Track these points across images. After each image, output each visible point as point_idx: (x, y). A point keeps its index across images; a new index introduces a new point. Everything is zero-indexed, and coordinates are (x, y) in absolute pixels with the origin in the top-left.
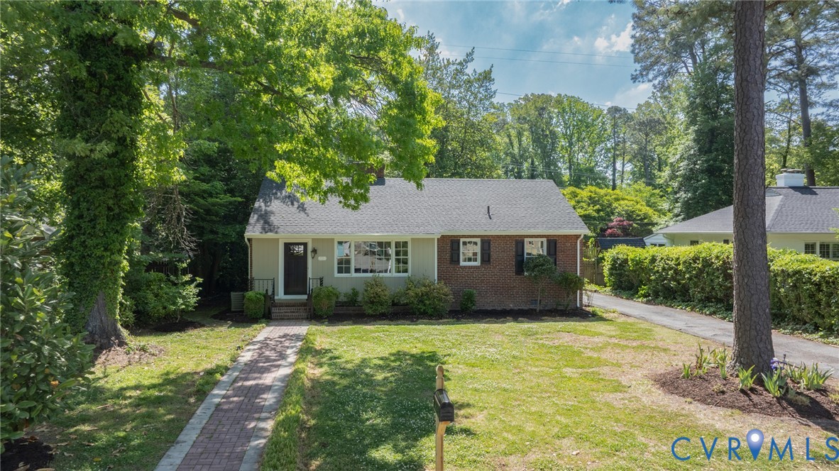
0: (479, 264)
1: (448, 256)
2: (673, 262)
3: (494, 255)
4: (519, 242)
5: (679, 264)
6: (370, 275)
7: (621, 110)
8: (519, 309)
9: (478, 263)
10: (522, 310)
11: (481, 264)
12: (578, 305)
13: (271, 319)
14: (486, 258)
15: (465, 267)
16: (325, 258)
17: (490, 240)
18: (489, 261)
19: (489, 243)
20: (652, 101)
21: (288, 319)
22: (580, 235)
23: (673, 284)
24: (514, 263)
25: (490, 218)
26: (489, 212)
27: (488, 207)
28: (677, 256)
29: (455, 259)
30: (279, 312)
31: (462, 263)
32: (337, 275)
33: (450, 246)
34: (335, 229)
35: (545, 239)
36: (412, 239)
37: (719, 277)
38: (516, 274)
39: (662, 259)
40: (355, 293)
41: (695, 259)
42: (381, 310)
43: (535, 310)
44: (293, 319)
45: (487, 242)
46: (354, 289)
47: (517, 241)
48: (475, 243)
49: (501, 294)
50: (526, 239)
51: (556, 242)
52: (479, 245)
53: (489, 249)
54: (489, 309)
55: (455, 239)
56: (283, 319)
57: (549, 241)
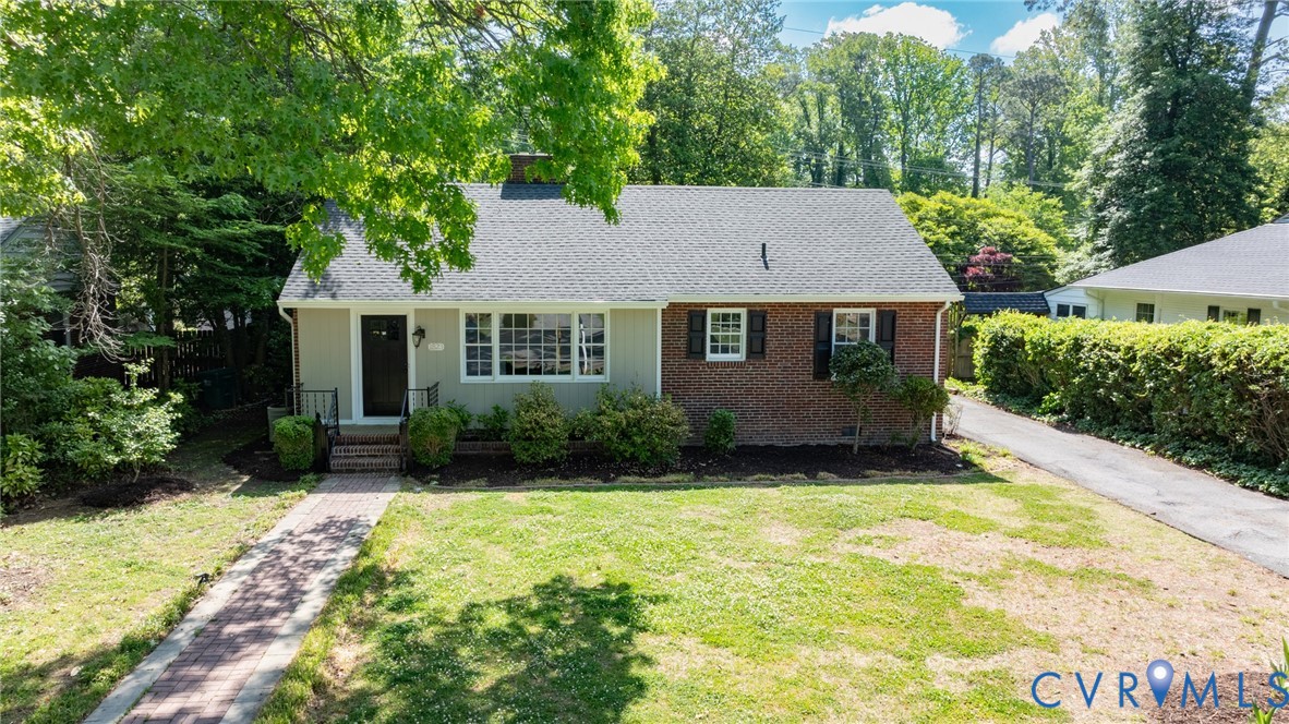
0: (744, 359)
1: (682, 343)
2: (1120, 354)
3: (772, 344)
4: (822, 315)
5: (1133, 359)
6: (528, 378)
7: (992, 61)
8: (819, 446)
9: (740, 357)
10: (825, 446)
11: (747, 357)
12: (934, 438)
13: (329, 471)
14: (757, 348)
15: (716, 364)
16: (440, 347)
17: (766, 312)
18: (763, 352)
19: (764, 318)
20: (1040, 46)
21: (362, 471)
22: (944, 303)
23: (1115, 397)
24: (811, 357)
25: (767, 268)
26: (764, 256)
27: (764, 245)
28: (1128, 344)
29: (695, 350)
30: (346, 457)
31: (710, 357)
32: (465, 378)
33: (687, 324)
34: (458, 290)
35: (874, 310)
36: (611, 310)
37: (1223, 395)
38: (815, 378)
39: (1095, 345)
40: (500, 415)
41: (1172, 354)
42: (546, 453)
43: (851, 447)
44: (372, 471)
45: (759, 316)
46: (497, 408)
47: (818, 314)
48: (739, 316)
49: (785, 415)
50: (836, 311)
51: (894, 316)
52: (744, 322)
53: (764, 330)
54: (761, 444)
55: (698, 309)
56: (353, 471)
57: (880, 314)
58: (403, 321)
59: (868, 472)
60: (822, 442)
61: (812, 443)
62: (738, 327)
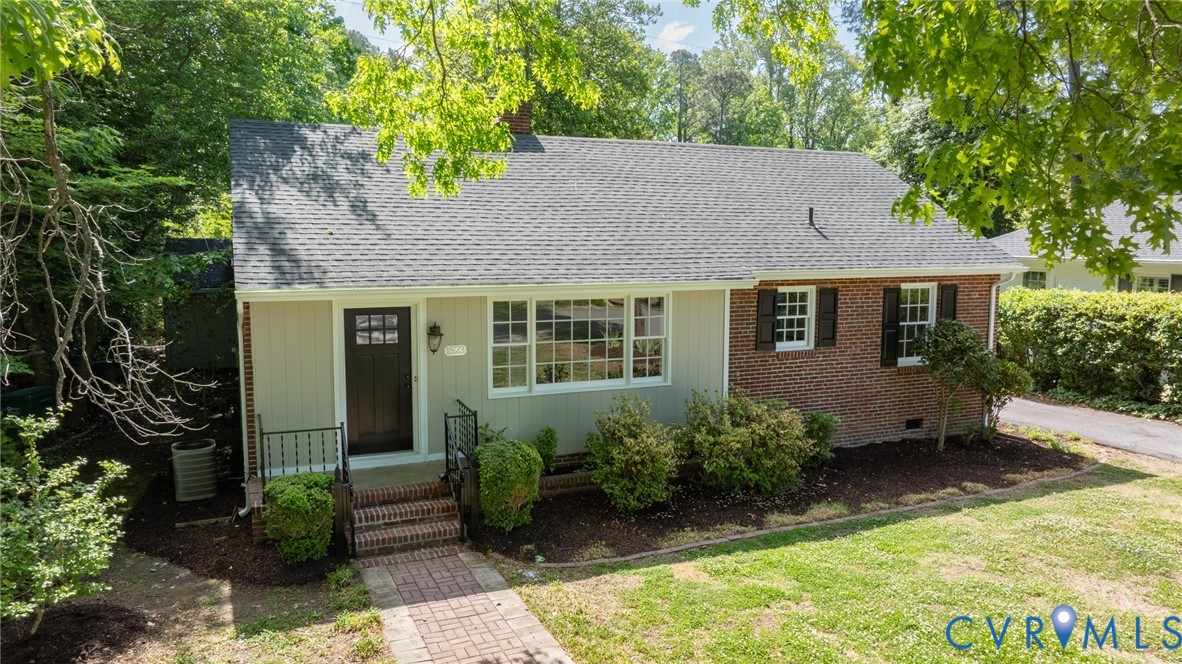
0: (812, 346)
1: (750, 331)
3: (842, 327)
4: (891, 293)
7: (690, 56)
8: (884, 443)
9: (809, 344)
10: (890, 443)
11: (817, 344)
12: (986, 424)
13: (354, 555)
14: (827, 335)
15: (786, 355)
16: (460, 350)
17: (836, 290)
18: (834, 338)
19: (836, 296)
20: (721, 47)
22: (1011, 274)
24: (879, 340)
25: (825, 237)
27: (811, 210)
29: (766, 338)
30: (371, 529)
31: (780, 347)
32: (494, 393)
33: (757, 307)
35: (935, 284)
36: (674, 292)
38: (882, 366)
45: (829, 294)
47: (886, 291)
48: (803, 297)
49: (853, 411)
50: (904, 286)
51: (955, 288)
52: (811, 305)
53: (835, 311)
55: (768, 288)
57: (942, 289)
58: (404, 314)
60: (887, 439)
61: (878, 441)
62: (803, 310)
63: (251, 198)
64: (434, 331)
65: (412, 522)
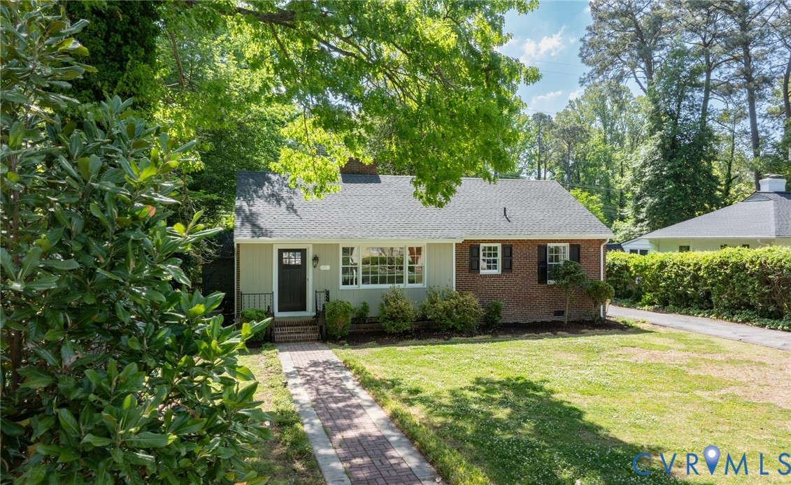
0: (500, 273)
1: (467, 264)
2: (691, 267)
3: (515, 263)
4: (541, 247)
5: (700, 269)
6: (387, 286)
7: (546, 117)
8: (542, 322)
9: (498, 271)
10: (545, 322)
11: (502, 271)
12: (602, 315)
13: (274, 342)
14: (508, 267)
15: (486, 276)
16: (328, 268)
17: (512, 245)
18: (511, 268)
19: (511, 249)
20: (570, 110)
21: (295, 341)
23: (690, 291)
24: (536, 271)
25: (509, 221)
26: (505, 215)
27: (505, 208)
28: (695, 261)
29: (474, 267)
30: (281, 334)
31: (482, 272)
32: (342, 287)
33: (469, 253)
34: (341, 233)
35: (568, 244)
36: (427, 244)
37: (754, 283)
38: (538, 283)
39: (674, 264)
40: (365, 308)
43: (563, 322)
44: (300, 341)
45: (508, 247)
46: (364, 303)
47: (539, 246)
48: (495, 249)
49: (523, 305)
50: (549, 244)
51: (578, 246)
52: (499, 252)
53: (511, 256)
54: (511, 322)
55: (475, 244)
56: (288, 342)
57: (572, 246)
58: (303, 252)
59: (583, 331)
60: (543, 320)
61: (538, 321)
62: (496, 255)
63: (244, 204)
64: (316, 259)
65: (300, 333)
